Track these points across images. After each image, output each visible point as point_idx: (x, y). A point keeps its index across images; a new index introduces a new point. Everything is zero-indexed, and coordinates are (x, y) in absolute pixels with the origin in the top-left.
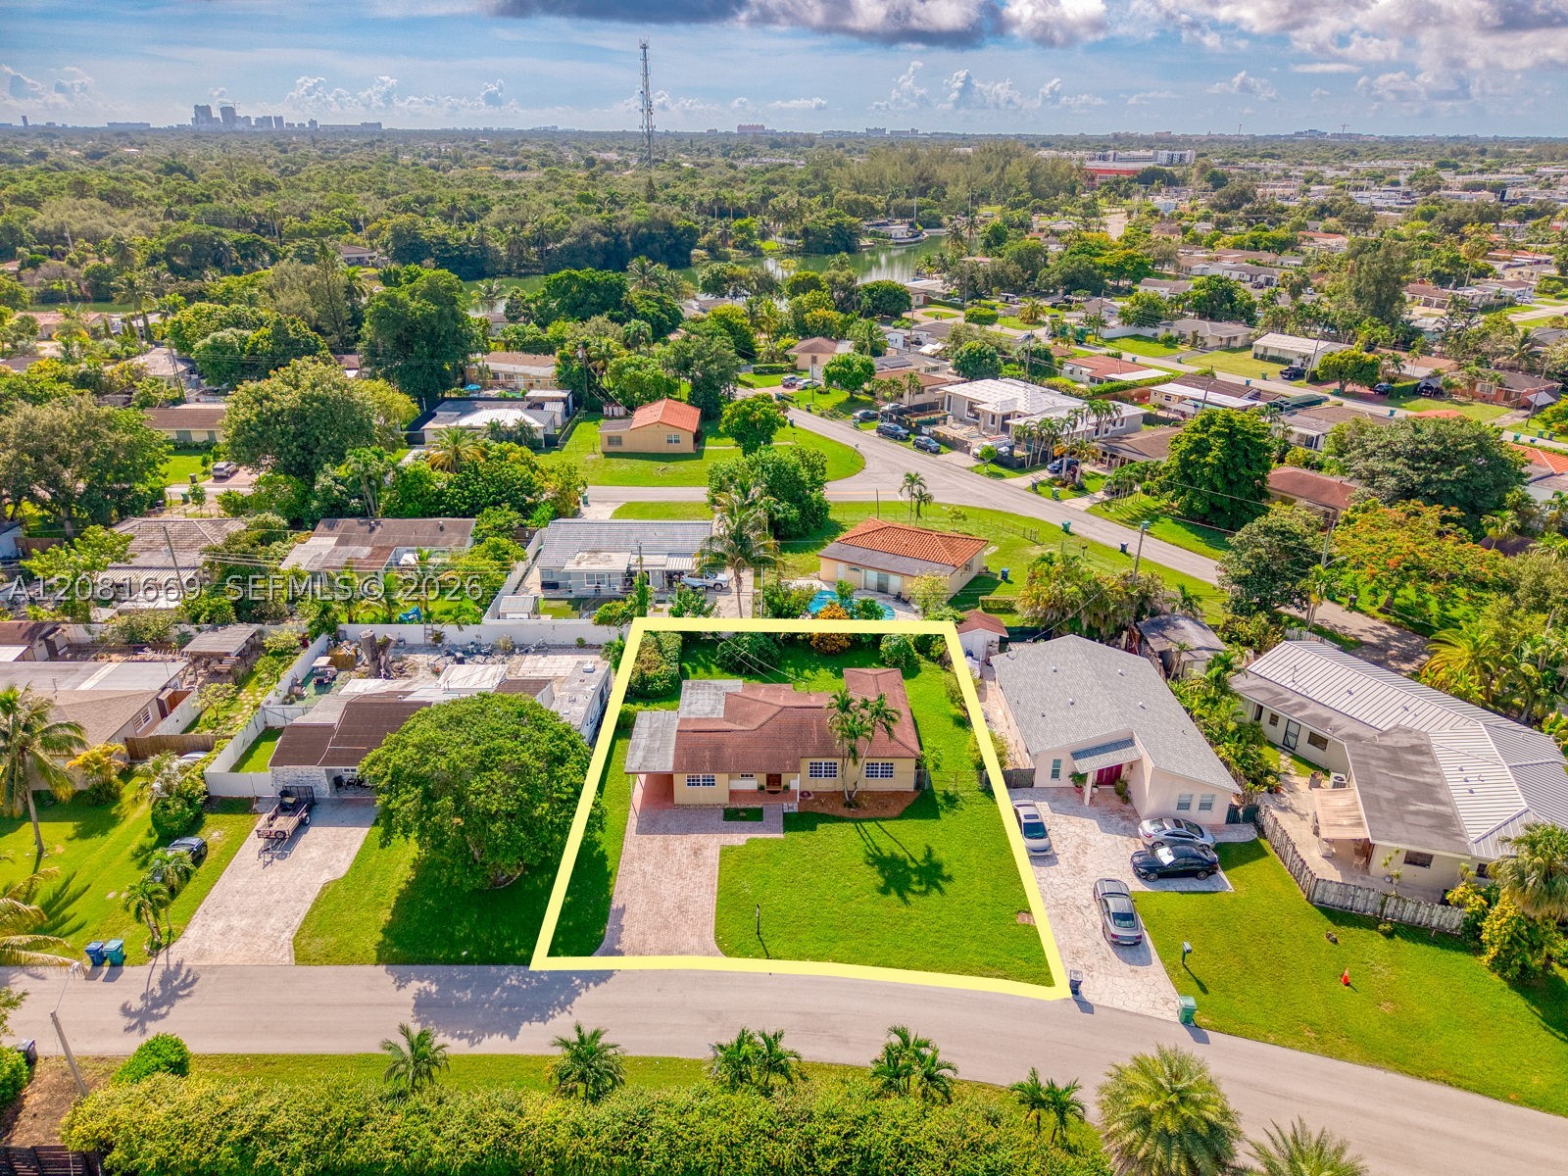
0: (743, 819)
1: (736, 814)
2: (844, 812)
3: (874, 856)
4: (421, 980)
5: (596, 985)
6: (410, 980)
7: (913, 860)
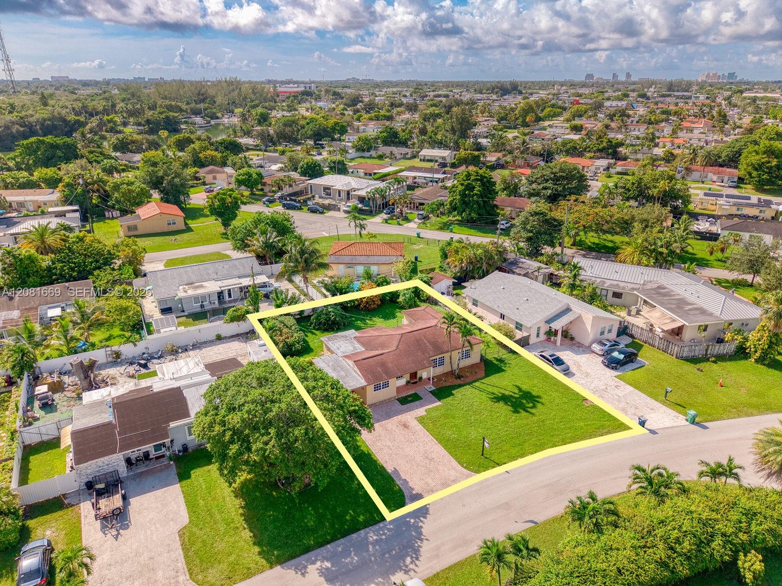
0: (412, 401)
1: (407, 400)
2: (459, 382)
3: (495, 398)
4: (314, 563)
5: (425, 518)
6: (305, 567)
7: (515, 393)
